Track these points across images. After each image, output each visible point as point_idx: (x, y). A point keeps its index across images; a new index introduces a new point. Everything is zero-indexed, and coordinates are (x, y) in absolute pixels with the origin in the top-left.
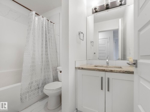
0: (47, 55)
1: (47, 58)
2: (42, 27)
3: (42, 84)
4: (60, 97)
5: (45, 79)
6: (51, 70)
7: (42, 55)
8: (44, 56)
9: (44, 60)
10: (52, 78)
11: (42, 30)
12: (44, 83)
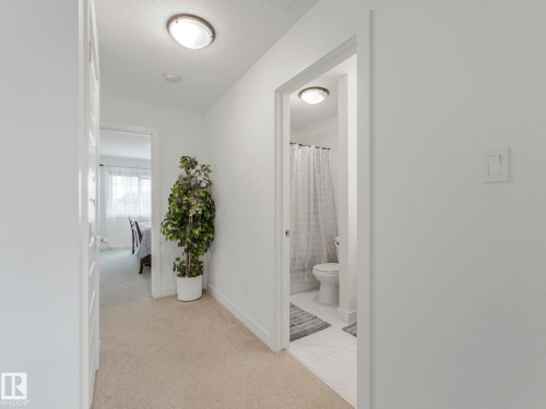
0: (316, 213)
1: (317, 219)
2: (309, 165)
3: (310, 264)
4: (337, 286)
5: (314, 257)
6: (324, 241)
7: (309, 213)
8: (312, 216)
9: (312, 223)
10: (325, 252)
11: (309, 171)
12: (312, 264)
